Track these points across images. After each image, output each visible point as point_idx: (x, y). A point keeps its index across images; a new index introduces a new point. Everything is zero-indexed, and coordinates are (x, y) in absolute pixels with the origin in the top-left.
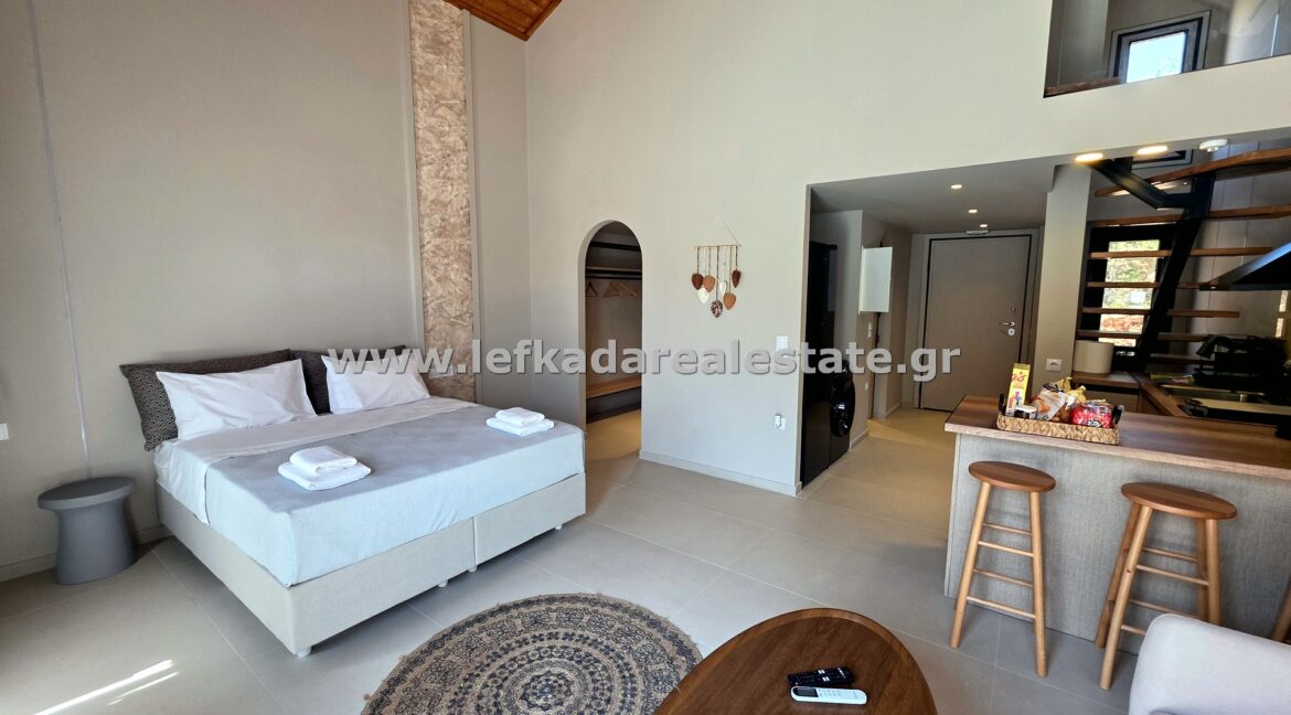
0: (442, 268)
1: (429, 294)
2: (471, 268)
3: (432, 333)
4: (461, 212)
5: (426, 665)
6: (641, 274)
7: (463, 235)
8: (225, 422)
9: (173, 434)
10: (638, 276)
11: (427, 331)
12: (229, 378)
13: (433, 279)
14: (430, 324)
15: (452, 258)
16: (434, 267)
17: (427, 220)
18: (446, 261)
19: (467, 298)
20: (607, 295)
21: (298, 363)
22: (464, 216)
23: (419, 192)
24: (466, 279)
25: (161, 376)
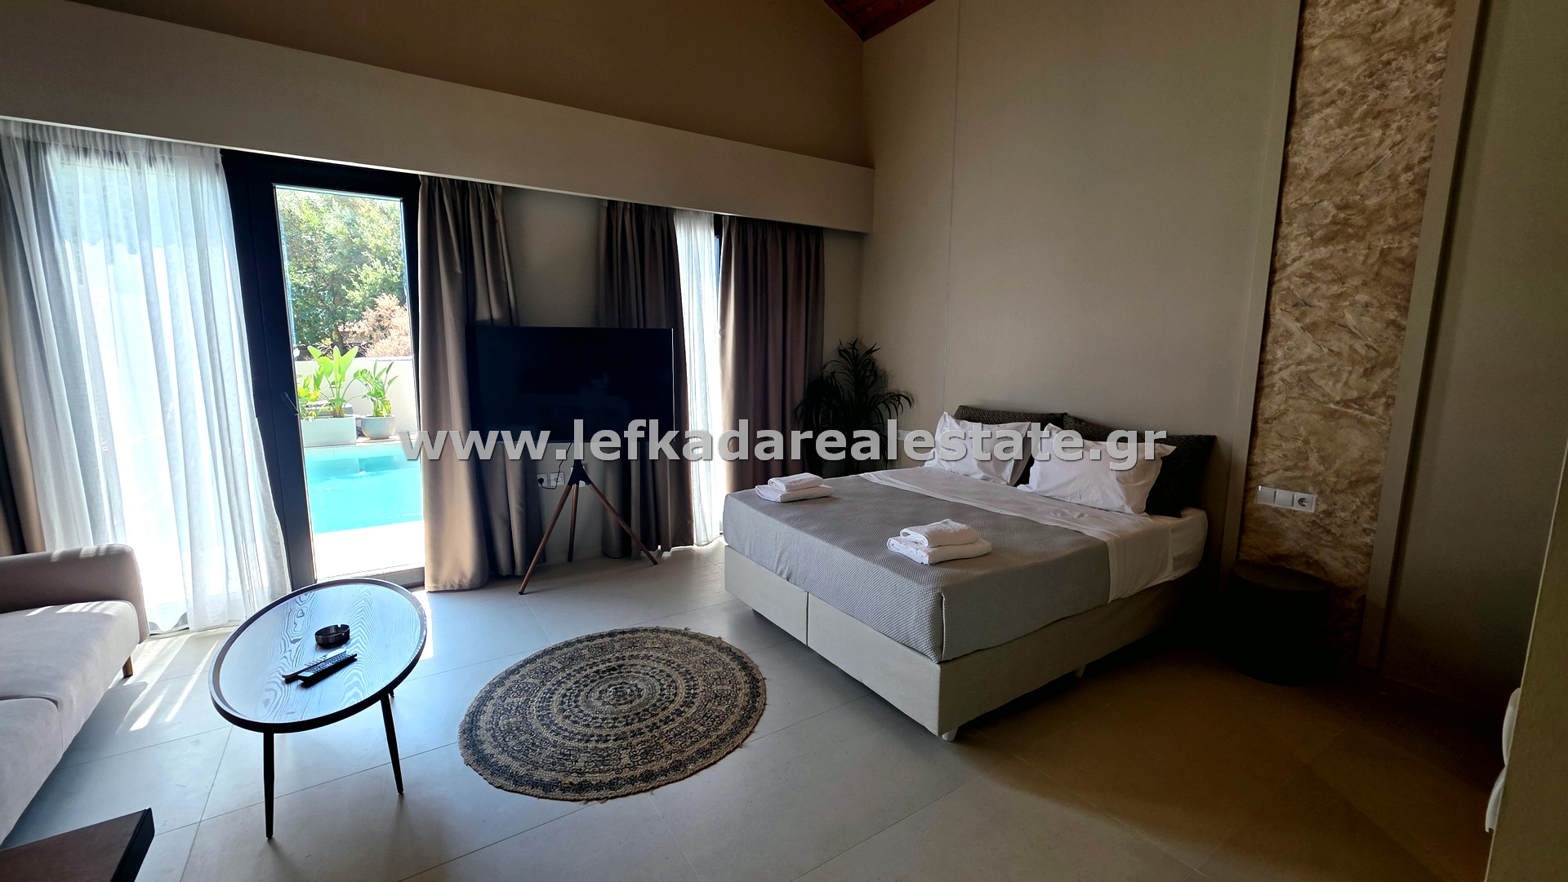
0: (1323, 304)
1: (1277, 355)
4: (1404, 178)
7: (1398, 228)
14: (1271, 410)
15: (1356, 281)
16: (1301, 304)
18: (1336, 289)
19: (1384, 365)
22: (1412, 183)
24: (1391, 323)
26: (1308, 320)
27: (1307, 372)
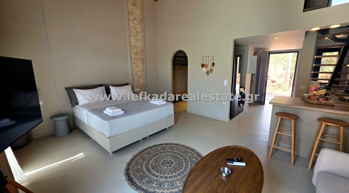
0: (136, 63)
1: (133, 70)
2: (143, 63)
3: (134, 80)
4: (141, 49)
5: (139, 157)
6: (187, 64)
7: (141, 55)
8: (89, 101)
9: (77, 104)
10: (187, 65)
11: (133, 79)
12: (89, 91)
13: (134, 66)
14: (134, 78)
15: (139, 61)
16: (134, 63)
17: (132, 51)
18: (137, 61)
19: (142, 71)
20: (178, 70)
21: (104, 87)
22: (142, 49)
23: (130, 44)
24: (142, 66)
25: (74, 90)
26: (135, 65)
27: (136, 72)
